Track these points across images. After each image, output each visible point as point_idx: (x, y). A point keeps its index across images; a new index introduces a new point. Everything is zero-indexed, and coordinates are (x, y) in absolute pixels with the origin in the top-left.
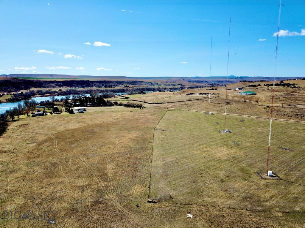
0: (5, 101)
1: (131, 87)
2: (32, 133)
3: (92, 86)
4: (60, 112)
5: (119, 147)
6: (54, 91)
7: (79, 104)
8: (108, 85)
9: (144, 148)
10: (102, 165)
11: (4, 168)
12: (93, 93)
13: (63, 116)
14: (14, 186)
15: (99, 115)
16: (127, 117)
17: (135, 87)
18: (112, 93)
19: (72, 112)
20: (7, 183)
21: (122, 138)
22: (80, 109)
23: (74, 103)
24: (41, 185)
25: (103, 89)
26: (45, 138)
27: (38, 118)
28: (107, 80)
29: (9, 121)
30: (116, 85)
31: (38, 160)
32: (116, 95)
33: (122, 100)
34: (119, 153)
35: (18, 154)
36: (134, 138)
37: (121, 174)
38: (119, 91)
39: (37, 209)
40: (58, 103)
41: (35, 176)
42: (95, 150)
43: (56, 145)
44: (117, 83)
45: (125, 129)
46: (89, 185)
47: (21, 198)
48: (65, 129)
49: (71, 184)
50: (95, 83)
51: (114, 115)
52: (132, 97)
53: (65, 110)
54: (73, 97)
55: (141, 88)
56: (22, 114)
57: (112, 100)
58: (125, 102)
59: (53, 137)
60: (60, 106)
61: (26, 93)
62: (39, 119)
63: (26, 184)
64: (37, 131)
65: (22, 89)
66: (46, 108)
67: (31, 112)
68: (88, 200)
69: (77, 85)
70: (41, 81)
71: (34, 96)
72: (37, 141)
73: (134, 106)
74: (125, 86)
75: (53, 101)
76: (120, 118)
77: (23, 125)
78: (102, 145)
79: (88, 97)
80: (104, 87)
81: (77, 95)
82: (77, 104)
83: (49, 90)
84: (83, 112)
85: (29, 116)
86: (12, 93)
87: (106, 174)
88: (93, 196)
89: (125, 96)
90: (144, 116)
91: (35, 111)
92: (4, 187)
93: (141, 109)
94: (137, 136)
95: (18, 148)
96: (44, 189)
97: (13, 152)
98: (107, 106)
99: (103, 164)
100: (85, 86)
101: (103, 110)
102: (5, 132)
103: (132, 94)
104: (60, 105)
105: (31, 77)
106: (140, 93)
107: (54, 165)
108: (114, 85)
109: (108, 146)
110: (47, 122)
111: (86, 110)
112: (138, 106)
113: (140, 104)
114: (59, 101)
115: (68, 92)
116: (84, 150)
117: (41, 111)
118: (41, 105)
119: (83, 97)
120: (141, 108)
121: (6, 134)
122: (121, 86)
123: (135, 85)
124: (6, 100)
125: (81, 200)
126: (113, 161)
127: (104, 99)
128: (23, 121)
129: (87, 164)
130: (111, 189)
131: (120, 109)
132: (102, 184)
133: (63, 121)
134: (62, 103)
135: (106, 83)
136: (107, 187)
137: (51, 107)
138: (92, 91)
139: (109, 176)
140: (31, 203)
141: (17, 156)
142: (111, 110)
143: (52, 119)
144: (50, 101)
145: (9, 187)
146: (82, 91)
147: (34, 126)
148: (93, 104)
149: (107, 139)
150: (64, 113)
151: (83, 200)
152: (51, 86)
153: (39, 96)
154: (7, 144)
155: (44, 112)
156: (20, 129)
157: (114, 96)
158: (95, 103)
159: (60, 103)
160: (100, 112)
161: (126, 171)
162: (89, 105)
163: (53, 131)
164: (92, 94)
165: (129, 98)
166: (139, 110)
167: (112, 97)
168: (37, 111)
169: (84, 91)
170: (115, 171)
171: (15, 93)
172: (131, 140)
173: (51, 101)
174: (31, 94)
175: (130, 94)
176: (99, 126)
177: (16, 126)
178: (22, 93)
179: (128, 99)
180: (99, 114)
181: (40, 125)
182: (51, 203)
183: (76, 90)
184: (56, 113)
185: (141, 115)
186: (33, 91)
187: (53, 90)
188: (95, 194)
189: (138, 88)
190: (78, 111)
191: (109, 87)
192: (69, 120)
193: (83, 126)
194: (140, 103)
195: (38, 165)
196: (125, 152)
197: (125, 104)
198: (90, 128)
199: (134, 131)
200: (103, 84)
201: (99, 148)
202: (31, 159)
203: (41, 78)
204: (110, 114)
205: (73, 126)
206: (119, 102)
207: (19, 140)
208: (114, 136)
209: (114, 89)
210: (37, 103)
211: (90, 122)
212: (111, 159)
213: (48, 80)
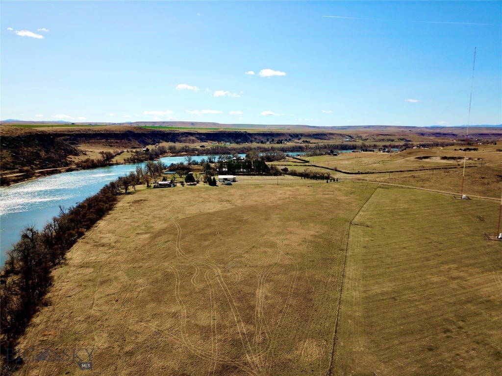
0: (123, 161)
1: (315, 143)
2: (149, 215)
3: (251, 142)
4: (196, 183)
5: (281, 253)
6: (194, 149)
7: (227, 170)
8: (276, 139)
9: (329, 259)
10: (248, 288)
11: (95, 275)
12: (251, 152)
13: (199, 189)
14: (100, 311)
15: (256, 190)
16: (301, 197)
17: (322, 143)
18: (281, 153)
19: (213, 183)
20: (92, 302)
21: (288, 237)
22: (226, 179)
23: (219, 168)
24: (140, 315)
25: (268, 145)
26: (165, 226)
27: (162, 190)
28: (275, 130)
29: (121, 194)
30: (290, 140)
31: (147, 264)
32: (287, 156)
33: (296, 165)
34: (281, 266)
35: (121, 251)
36: (310, 238)
37: (281, 312)
38: (294, 149)
39: (125, 364)
40: (196, 167)
41: (135, 296)
42: (241, 256)
43: (178, 240)
44: (291, 136)
45: (296, 219)
46: (220, 327)
47: (105, 335)
48: (198, 211)
49: (188, 319)
50: (256, 137)
51: (281, 192)
52: (313, 160)
53: (203, 180)
54: (220, 158)
55: (331, 145)
56: (141, 184)
57: (279, 165)
58: (301, 169)
59: (177, 225)
60: (198, 173)
61: (153, 150)
62: (162, 193)
63: (118, 310)
64: (155, 213)
65: (148, 144)
66: (177, 176)
67: (153, 181)
68: (213, 359)
69: (228, 138)
70: (176, 132)
71: (164, 155)
72: (152, 230)
73: (315, 177)
74: (303, 141)
75: (190, 164)
76: (289, 198)
77: (138, 201)
78: (254, 247)
79: (242, 158)
80: (270, 142)
81: (225, 156)
82: (224, 169)
83: (186, 147)
84: (231, 184)
85: (150, 187)
86: (134, 150)
87: (252, 308)
88: (223, 352)
89: (302, 158)
90: (332, 196)
91: (159, 180)
92: (85, 310)
93: (327, 182)
94: (317, 234)
95: (122, 239)
96: (143, 324)
97: (113, 247)
98: (271, 175)
99: (249, 286)
100: (239, 140)
101: (263, 181)
102: (110, 212)
103: (315, 155)
104: (199, 170)
105: (163, 125)
106: (329, 154)
107: (168, 277)
108: (286, 140)
109: (262, 249)
110: (174, 198)
111: (235, 181)
112: (322, 177)
113: (327, 174)
114: (198, 164)
115: (213, 149)
116: (222, 254)
117: (168, 179)
118: (170, 170)
119: (235, 158)
120: (329, 181)
121: (111, 215)
122: (297, 141)
123: (321, 139)
124: (125, 160)
125: (200, 357)
126: (268, 281)
127: (267, 163)
128: (140, 195)
129: (222, 282)
130: (257, 340)
131: (291, 182)
132: (242, 328)
133: (197, 198)
134: (201, 168)
135: (274, 136)
136: (251, 335)
137: (183, 174)
138: (250, 149)
139: (257, 312)
140: (118, 349)
141: (118, 254)
142: (276, 182)
143: (182, 193)
144: (184, 164)
145: (92, 312)
146: (234, 149)
147: (153, 204)
148: (249, 172)
149: (263, 235)
150: (201, 184)
151: (203, 358)
152: (190, 140)
153: (172, 154)
154: (109, 232)
155: (172, 182)
156: (133, 208)
157: (284, 158)
158: (252, 170)
159: (199, 168)
160: (257, 186)
161: (291, 305)
162: (242, 172)
163: (179, 215)
164: (248, 155)
165: (308, 162)
166: (324, 185)
167: (280, 159)
168: (162, 178)
169: (237, 149)
170: (269, 301)
171: (138, 150)
172: (305, 241)
173: (186, 163)
174: (159, 152)
175: (311, 156)
176: (254, 209)
177: (128, 203)
178: (148, 150)
179: (307, 164)
180: (255, 188)
181: (162, 203)
182: (149, 356)
183: (225, 148)
184: (189, 184)
185: (328, 194)
186: (163, 147)
187: (192, 146)
188: (228, 347)
189: (326, 144)
190: (224, 182)
191: (278, 143)
192: (208, 196)
193: (228, 208)
194: (328, 171)
195: (144, 274)
196: (292, 265)
197: (301, 172)
198: (239, 213)
199: (312, 225)
200: (269, 137)
201: (247, 252)
202: (137, 261)
203: (176, 128)
204: (273, 190)
205: (212, 207)
206: (290, 169)
207: (126, 227)
208: (274, 230)
209: (286, 146)
210: (165, 167)
211: (239, 203)
212: (265, 276)
213: (186, 131)
